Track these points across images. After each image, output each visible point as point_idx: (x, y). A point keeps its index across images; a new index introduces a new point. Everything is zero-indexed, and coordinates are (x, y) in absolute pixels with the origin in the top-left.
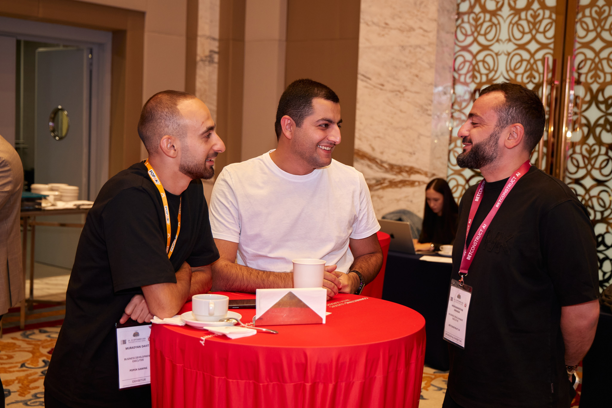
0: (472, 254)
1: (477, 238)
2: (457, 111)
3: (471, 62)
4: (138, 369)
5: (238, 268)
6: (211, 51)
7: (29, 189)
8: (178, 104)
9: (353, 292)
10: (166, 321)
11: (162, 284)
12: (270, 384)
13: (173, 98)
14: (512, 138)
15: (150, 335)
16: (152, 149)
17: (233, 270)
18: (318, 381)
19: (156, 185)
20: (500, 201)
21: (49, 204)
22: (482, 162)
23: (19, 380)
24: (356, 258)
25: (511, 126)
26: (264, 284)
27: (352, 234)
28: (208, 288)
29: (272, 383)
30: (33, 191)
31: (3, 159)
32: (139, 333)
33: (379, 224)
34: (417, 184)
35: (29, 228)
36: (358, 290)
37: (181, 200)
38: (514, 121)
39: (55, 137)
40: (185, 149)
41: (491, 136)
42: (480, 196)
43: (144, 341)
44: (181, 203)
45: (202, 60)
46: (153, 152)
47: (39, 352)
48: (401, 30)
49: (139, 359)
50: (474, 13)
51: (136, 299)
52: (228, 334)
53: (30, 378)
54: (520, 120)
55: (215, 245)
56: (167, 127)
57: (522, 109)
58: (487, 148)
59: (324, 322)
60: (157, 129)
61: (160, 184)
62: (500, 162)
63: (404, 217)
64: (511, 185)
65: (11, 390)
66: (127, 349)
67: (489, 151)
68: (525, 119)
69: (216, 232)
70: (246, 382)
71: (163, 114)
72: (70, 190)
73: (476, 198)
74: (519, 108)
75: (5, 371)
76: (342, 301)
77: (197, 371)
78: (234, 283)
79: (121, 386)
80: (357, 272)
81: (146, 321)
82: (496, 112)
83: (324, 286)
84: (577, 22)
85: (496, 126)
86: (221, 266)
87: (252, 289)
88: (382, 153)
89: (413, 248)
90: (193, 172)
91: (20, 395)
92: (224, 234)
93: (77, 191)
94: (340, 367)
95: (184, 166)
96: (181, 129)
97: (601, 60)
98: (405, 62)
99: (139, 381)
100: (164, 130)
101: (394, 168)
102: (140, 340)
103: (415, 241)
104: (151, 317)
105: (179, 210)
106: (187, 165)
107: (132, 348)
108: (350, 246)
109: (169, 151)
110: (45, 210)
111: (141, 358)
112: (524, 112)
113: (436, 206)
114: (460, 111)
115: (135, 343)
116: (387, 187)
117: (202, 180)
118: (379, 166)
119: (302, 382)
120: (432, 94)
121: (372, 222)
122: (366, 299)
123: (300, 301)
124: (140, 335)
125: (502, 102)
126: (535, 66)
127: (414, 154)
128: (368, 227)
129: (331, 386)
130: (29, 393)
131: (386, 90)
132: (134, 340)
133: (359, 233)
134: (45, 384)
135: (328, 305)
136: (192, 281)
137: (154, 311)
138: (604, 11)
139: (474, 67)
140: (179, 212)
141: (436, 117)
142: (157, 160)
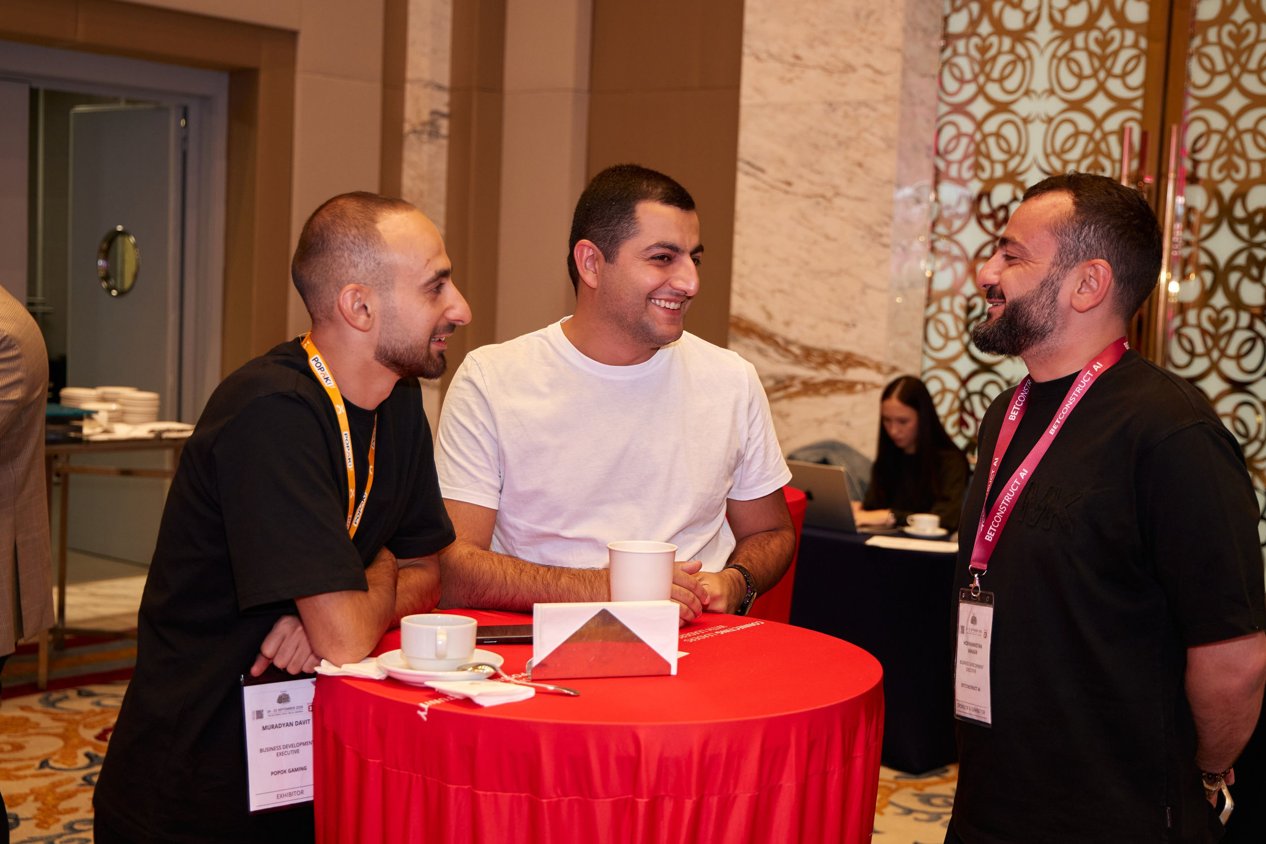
0: (995, 530)
1: (1007, 498)
2: (943, 239)
3: (971, 137)
4: (287, 771)
5: (495, 559)
6: (434, 113)
7: (55, 398)
8: (378, 220)
9: (733, 610)
10: (347, 670)
11: (337, 594)
12: (562, 800)
13: (368, 208)
14: (1088, 291)
15: (314, 699)
16: (321, 311)
17: (484, 565)
18: (663, 793)
19: (325, 387)
20: (1059, 422)
21: (99, 430)
22: (1023, 341)
23: (37, 795)
24: (740, 540)
25: (1085, 264)
26: (548, 593)
27: (731, 491)
28: (432, 601)
29: (567, 799)
30: (64, 403)
31: (5, 334)
32: (291, 696)
33: (788, 468)
34: (859, 387)
35: (55, 479)
36: (742, 605)
37: (376, 420)
38: (1090, 255)
39: (109, 290)
40: (389, 315)
41: (1043, 284)
42: (1019, 409)
43: (299, 713)
44: (375, 426)
45: (415, 131)
46: (322, 318)
47: (79, 736)
48: (827, 70)
49: (289, 749)
50: (979, 35)
51: (285, 626)
52: (475, 697)
53: (59, 790)
54: (1104, 251)
55: (446, 513)
56: (355, 268)
57: (1109, 229)
58: (1034, 309)
59: (674, 671)
60: (332, 269)
61: (334, 387)
62: (1060, 339)
63: (833, 457)
64: (1082, 389)
65: (20, 816)
66: (264, 728)
67: (1037, 317)
68: (1116, 250)
69: (451, 485)
70: (513, 796)
71: (346, 239)
72: (142, 400)
73: (1012, 413)
74: (1102, 227)
75: (8, 776)
76: (710, 630)
77: (412, 773)
78: (486, 590)
79: (254, 806)
80: (740, 568)
81: (306, 669)
82: (1055, 236)
83: (673, 598)
84: (1191, 55)
85: (1054, 265)
86: (460, 557)
87: (525, 603)
88: (787, 324)
89: (852, 520)
90: (403, 363)
91: (38, 826)
92: (468, 491)
93: (156, 403)
94: (708, 765)
95: (385, 349)
96: (382, 272)
97: (1239, 134)
98: (835, 136)
99: (290, 794)
100: (347, 272)
101: (814, 356)
102: (291, 711)
103: (856, 506)
104: (316, 661)
105: (372, 441)
106: (392, 347)
107: (274, 727)
108: (728, 516)
109: (356, 316)
110: (89, 442)
111: (294, 748)
112: (1113, 235)
113: (902, 433)
114: (949, 237)
115: (281, 716)
116: (797, 394)
117: (421, 379)
118: (781, 351)
119: (630, 796)
120: (892, 202)
121: (775, 463)
122: (759, 624)
123: (625, 629)
124: (291, 701)
125: (1067, 215)
126: (1103, 146)
127: (854, 325)
128: (765, 475)
129: (689, 804)
130: (58, 820)
131: (795, 194)
132: (280, 710)
133: (746, 488)
134: (96, 801)
135: (682, 637)
136: (398, 587)
137: (322, 650)
138: (1248, 33)
139: (978, 146)
140: (372, 444)
141: (899, 250)
142: (329, 335)
